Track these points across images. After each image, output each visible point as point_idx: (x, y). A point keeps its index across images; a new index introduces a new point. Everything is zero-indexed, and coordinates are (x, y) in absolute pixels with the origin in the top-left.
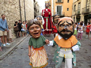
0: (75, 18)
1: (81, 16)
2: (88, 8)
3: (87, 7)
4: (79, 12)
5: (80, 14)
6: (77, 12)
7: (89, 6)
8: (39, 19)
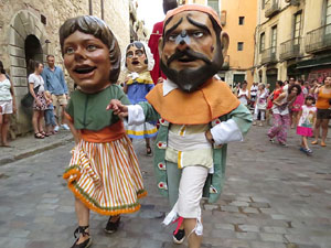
0: (264, 74)
1: (279, 66)
2: (296, 43)
3: (294, 38)
4: (274, 55)
5: (276, 63)
6: (267, 55)
7: (299, 38)
8: (137, 52)
